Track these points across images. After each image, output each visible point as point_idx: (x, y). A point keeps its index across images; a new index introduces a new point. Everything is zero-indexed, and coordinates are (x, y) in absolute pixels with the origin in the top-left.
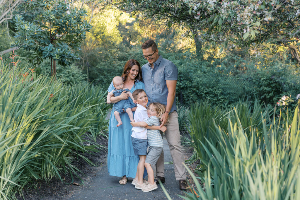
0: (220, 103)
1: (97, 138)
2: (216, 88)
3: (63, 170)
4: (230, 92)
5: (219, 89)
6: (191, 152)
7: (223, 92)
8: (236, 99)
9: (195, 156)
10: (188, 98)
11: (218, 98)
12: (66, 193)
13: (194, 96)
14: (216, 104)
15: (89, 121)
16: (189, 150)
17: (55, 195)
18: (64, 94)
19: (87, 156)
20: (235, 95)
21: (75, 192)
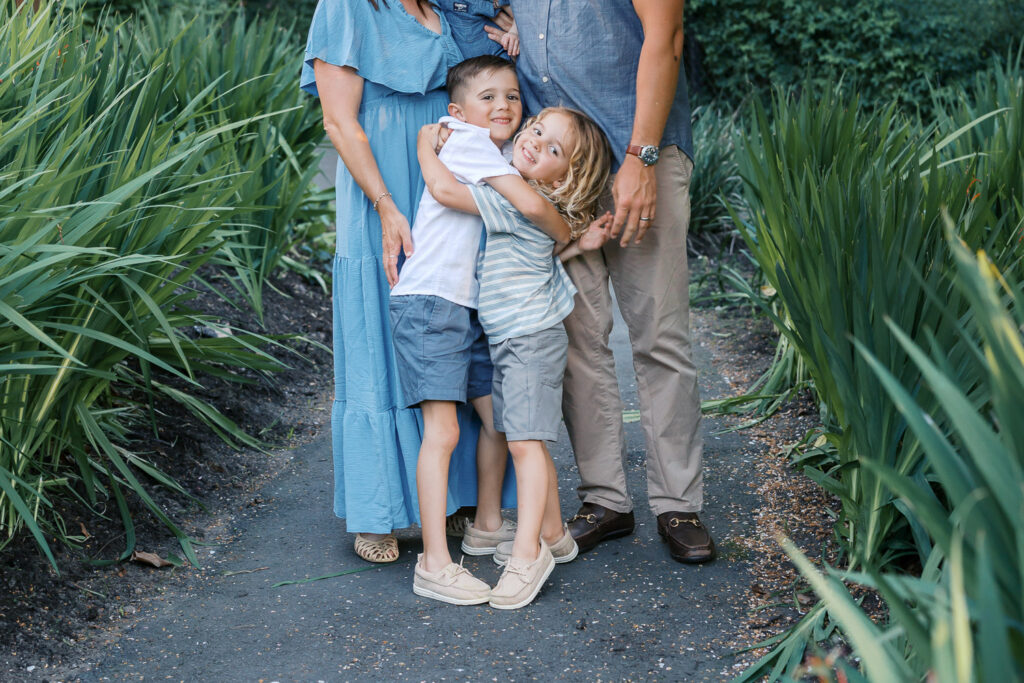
0: (892, 80)
1: (265, 289)
2: (867, 9)
3: (80, 486)
4: (938, 25)
5: (881, 9)
6: (760, 350)
7: (903, 24)
8: (971, 58)
9: (788, 372)
10: (730, 62)
11: (881, 55)
12: (92, 616)
13: (758, 52)
14: (872, 85)
15: (207, 217)
16: (751, 337)
17: (28, 638)
18: (64, 67)
19: (215, 392)
20: (964, 37)
21: (143, 609)
